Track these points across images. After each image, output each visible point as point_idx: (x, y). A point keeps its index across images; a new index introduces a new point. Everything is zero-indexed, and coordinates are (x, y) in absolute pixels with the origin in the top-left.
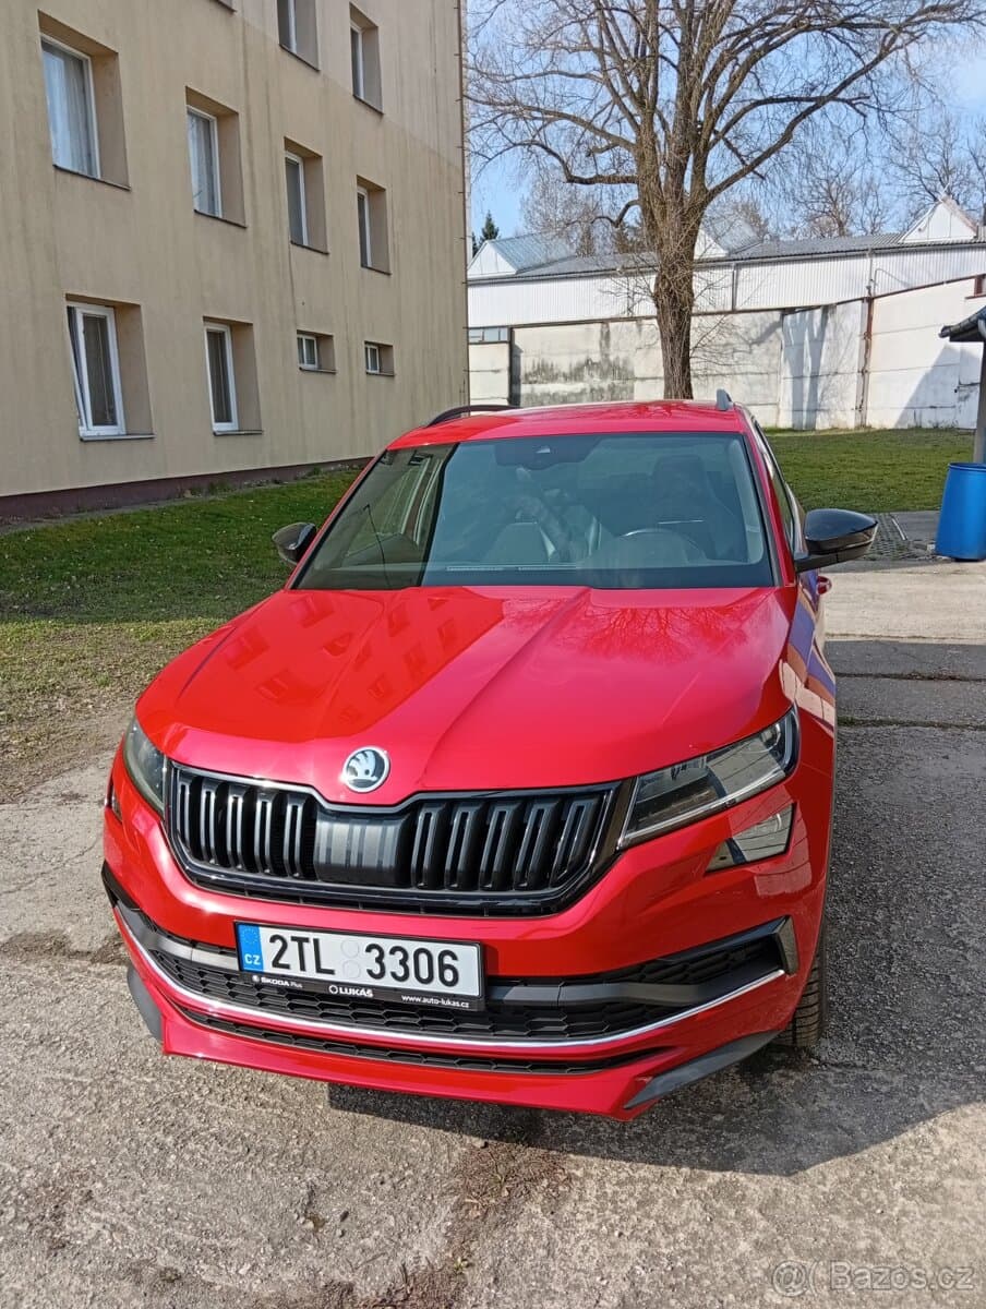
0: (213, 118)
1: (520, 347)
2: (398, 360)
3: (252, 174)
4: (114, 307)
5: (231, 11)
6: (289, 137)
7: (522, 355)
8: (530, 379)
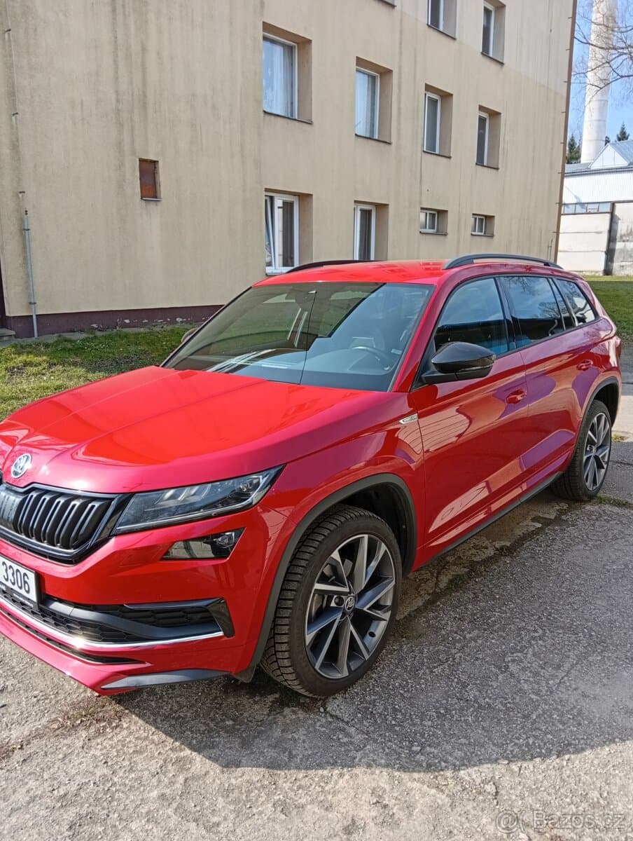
0: (378, 75)
1: (619, 217)
2: (497, 226)
3: (399, 109)
4: (299, 196)
5: (393, 6)
6: (428, 83)
7: (620, 221)
8: (624, 238)
